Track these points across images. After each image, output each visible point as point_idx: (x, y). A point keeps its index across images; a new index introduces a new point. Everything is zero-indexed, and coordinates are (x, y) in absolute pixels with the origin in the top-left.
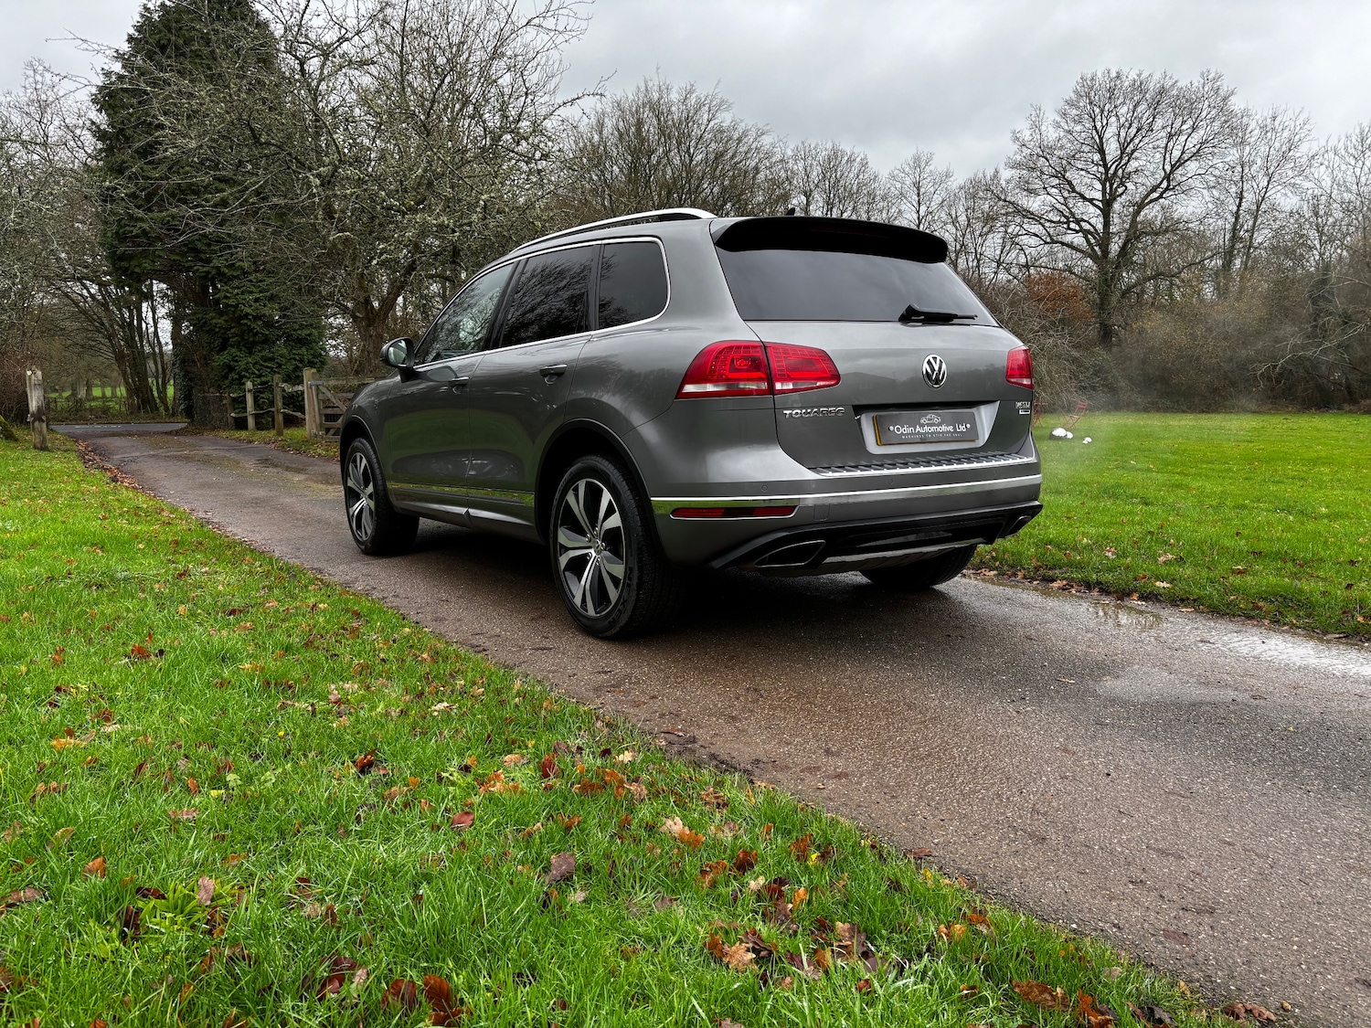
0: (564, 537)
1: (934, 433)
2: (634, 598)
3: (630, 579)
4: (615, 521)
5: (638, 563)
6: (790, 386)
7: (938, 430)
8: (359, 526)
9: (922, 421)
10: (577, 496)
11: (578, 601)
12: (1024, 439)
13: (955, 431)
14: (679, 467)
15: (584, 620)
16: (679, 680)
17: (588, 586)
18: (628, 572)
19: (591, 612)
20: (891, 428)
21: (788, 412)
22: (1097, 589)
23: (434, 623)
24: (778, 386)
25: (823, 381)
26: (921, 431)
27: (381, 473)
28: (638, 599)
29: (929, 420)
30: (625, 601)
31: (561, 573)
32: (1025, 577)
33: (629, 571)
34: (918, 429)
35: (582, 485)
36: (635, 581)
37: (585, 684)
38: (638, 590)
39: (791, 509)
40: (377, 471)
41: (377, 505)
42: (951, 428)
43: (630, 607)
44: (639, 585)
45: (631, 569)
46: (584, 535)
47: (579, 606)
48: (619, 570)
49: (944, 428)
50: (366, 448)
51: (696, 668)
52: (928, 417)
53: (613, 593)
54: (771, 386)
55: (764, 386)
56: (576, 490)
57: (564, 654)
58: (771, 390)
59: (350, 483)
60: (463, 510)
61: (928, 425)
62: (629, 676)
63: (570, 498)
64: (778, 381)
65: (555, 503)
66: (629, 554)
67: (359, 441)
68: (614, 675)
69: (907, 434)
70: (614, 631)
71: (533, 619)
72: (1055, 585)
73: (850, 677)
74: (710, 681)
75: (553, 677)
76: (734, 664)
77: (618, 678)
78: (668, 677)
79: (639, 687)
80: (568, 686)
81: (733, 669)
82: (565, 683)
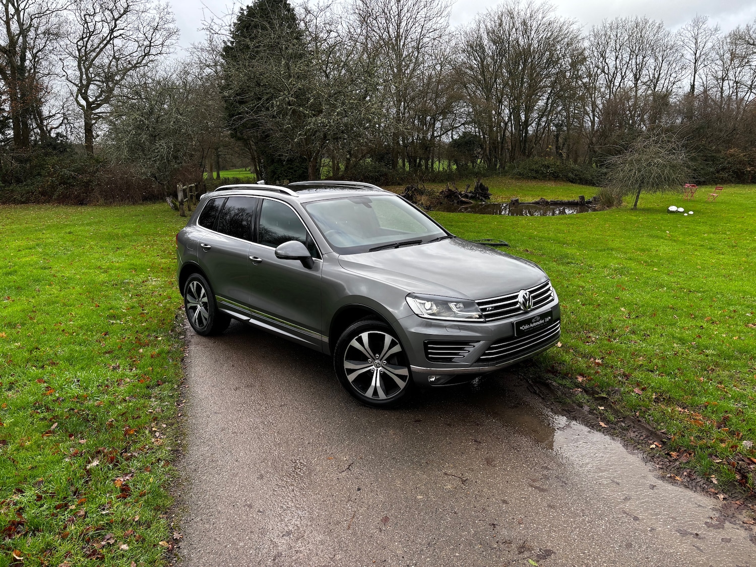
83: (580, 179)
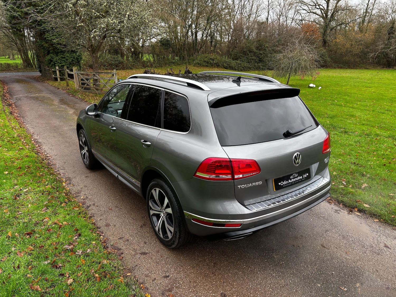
0: (151, 204)
1: (295, 181)
2: (177, 241)
3: (176, 235)
5: (179, 231)
6: (241, 176)
7: (297, 179)
9: (291, 178)
11: (157, 229)
12: (325, 169)
13: (303, 178)
15: (159, 237)
17: (160, 226)
18: (175, 232)
19: (161, 236)
20: (279, 184)
21: (239, 186)
22: (342, 204)
23: (105, 228)
24: (236, 177)
25: (254, 172)
26: (291, 182)
29: (294, 176)
30: (174, 241)
31: (151, 216)
34: (289, 181)
35: (158, 190)
36: (178, 236)
37: (159, 288)
39: (240, 225)
40: (89, 143)
41: (89, 155)
42: (301, 177)
43: (176, 244)
44: (179, 238)
46: (159, 207)
47: (157, 231)
48: (171, 229)
49: (299, 178)
50: (85, 134)
52: (293, 175)
53: (170, 236)
54: (233, 177)
55: (229, 177)
56: (155, 190)
57: (151, 258)
58: (233, 178)
59: (81, 143)
60: (116, 175)
61: (293, 178)
63: (153, 191)
64: (236, 175)
65: (148, 191)
66: (176, 226)
67: (82, 131)
68: (170, 279)
69: (285, 184)
70: (170, 247)
74: (206, 286)
75: (147, 280)
76: (216, 271)
77: (171, 282)
78: (191, 282)
79: (179, 291)
80: (152, 290)
81: (215, 275)
82: (151, 287)
83: (230, 67)
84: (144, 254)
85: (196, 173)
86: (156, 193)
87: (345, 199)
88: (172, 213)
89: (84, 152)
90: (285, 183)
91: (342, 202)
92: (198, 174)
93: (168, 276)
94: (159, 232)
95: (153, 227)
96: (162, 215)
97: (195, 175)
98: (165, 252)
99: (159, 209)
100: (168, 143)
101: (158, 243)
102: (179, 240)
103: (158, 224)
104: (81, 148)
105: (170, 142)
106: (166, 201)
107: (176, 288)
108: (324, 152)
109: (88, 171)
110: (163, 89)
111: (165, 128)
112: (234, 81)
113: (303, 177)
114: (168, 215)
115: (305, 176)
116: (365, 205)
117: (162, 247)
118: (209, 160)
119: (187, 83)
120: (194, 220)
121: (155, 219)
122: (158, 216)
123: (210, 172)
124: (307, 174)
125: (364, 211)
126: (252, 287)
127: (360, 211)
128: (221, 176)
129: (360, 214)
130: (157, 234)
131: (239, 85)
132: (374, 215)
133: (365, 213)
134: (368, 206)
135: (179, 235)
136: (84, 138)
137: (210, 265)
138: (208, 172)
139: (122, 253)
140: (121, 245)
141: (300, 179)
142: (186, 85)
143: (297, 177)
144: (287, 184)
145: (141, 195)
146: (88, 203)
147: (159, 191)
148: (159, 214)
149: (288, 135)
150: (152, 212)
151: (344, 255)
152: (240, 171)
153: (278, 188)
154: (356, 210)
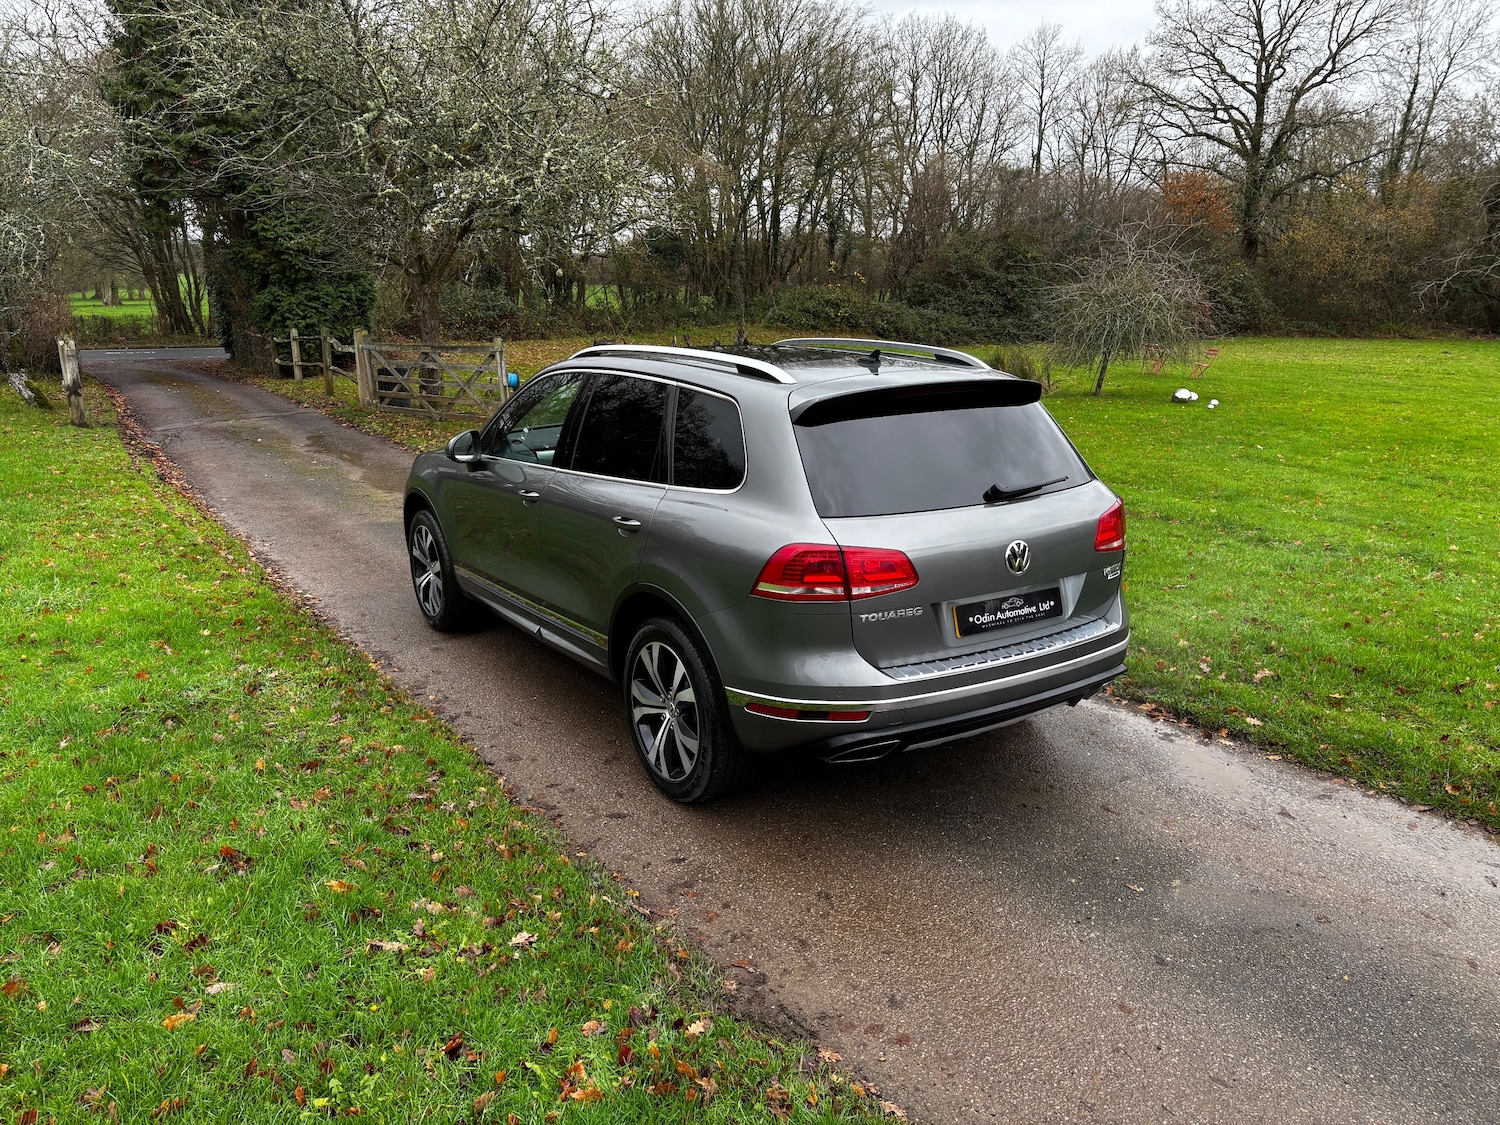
0: (637, 690)
1: (1017, 617)
2: (708, 776)
3: (704, 758)
4: (688, 695)
5: (712, 744)
6: (868, 590)
7: (1020, 613)
8: (426, 598)
9: (1003, 607)
10: (651, 654)
11: (652, 757)
12: (1112, 598)
13: (1038, 611)
14: (753, 660)
15: (657, 780)
16: (752, 876)
17: (662, 748)
18: (703, 751)
19: (665, 773)
20: (971, 619)
21: (864, 616)
22: (1186, 720)
23: (508, 764)
24: (855, 591)
25: (902, 582)
26: (1002, 617)
27: (449, 553)
28: (711, 778)
29: (1011, 604)
30: (698, 778)
31: (635, 724)
32: (1113, 694)
33: (702, 749)
34: (999, 615)
35: (656, 646)
36: (709, 760)
37: (659, 881)
38: (712, 769)
39: (866, 714)
40: (445, 552)
41: (445, 585)
42: (1034, 609)
43: (704, 783)
44: (713, 765)
45: (705, 749)
46: (659, 694)
47: (653, 763)
48: (693, 745)
49: (1026, 610)
50: (432, 525)
51: (769, 856)
52: (1011, 600)
53: (687, 766)
54: (848, 591)
55: (840, 591)
56: (650, 649)
57: (638, 825)
58: (848, 596)
59: (416, 553)
60: (534, 627)
61: (1010, 610)
62: (702, 867)
63: (644, 653)
64: (855, 586)
65: (629, 655)
66: (703, 734)
67: (424, 515)
68: (688, 865)
69: (988, 623)
70: (687, 800)
71: (607, 762)
72: (1144, 707)
73: (921, 877)
74: (782, 878)
75: (628, 867)
76: (807, 851)
77: (691, 871)
78: (741, 871)
79: (712, 887)
80: (642, 884)
81: (806, 859)
82: (639, 878)
84: (619, 816)
85: (756, 584)
86: (650, 656)
87: (1199, 707)
88: (694, 701)
89: (423, 580)
90: (986, 618)
91: (1188, 713)
92: (763, 587)
93: (684, 860)
94: (659, 764)
95: (640, 752)
96: (668, 716)
97: (754, 590)
98: (675, 814)
99: (658, 700)
100: (688, 523)
101: (655, 796)
102: (712, 773)
103: (655, 744)
104: (418, 568)
105: (692, 520)
106: (680, 670)
107: (704, 881)
108: (1102, 548)
109: (437, 636)
110: (675, 383)
111: (677, 483)
112: (862, 362)
113: (1038, 608)
114: (685, 709)
115: (1046, 606)
116: (1248, 720)
117: (665, 802)
118: (785, 550)
119: (739, 367)
120: (749, 706)
121: (644, 729)
122: (654, 722)
123: (791, 580)
124: (1052, 603)
125: (1245, 735)
126: (899, 882)
127: (1232, 736)
128: (818, 589)
129: (1232, 744)
130: (651, 773)
131: (875, 371)
132: (1271, 744)
133: (1248, 741)
134: (1257, 722)
135: (714, 758)
136: (430, 535)
137: (792, 840)
138: (785, 579)
139: (560, 816)
140: (554, 798)
141: (1030, 614)
142: (735, 370)
143: (1022, 607)
144: (992, 622)
145: (608, 675)
146: (451, 710)
147: (661, 647)
148: (660, 715)
149: (994, 497)
150: (638, 713)
151: (1158, 826)
152: (864, 578)
153: (968, 630)
154: (1224, 733)
